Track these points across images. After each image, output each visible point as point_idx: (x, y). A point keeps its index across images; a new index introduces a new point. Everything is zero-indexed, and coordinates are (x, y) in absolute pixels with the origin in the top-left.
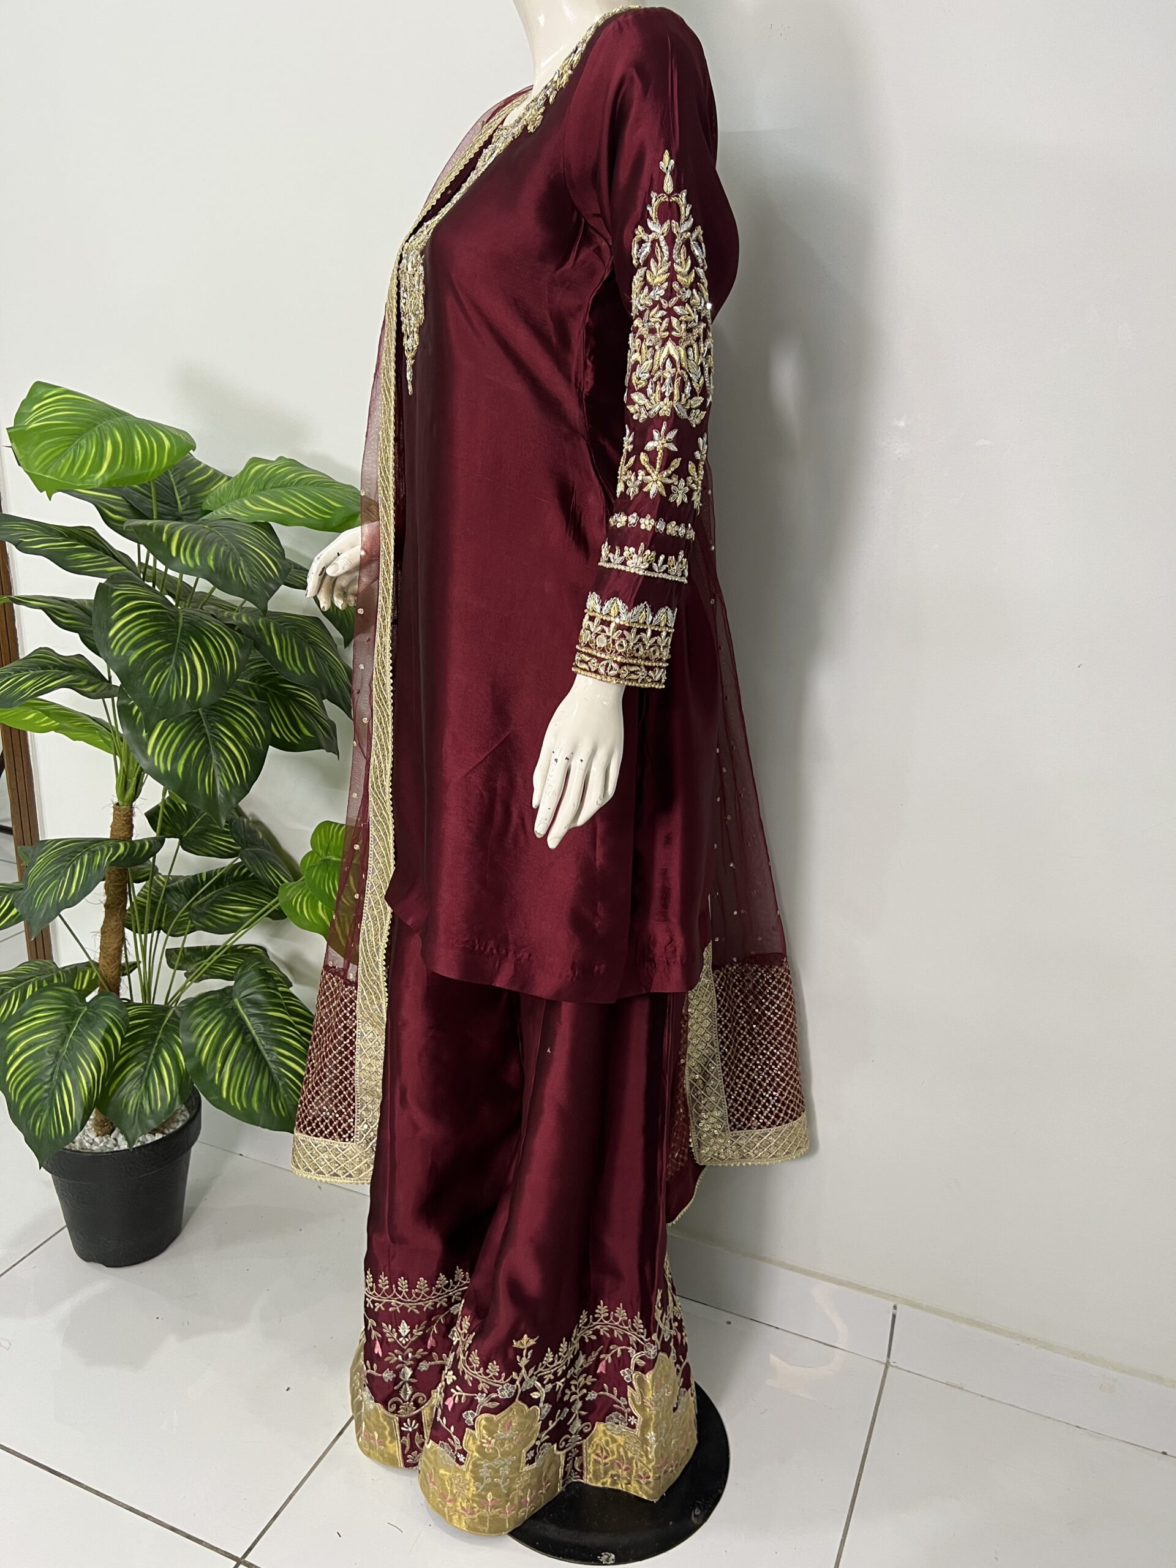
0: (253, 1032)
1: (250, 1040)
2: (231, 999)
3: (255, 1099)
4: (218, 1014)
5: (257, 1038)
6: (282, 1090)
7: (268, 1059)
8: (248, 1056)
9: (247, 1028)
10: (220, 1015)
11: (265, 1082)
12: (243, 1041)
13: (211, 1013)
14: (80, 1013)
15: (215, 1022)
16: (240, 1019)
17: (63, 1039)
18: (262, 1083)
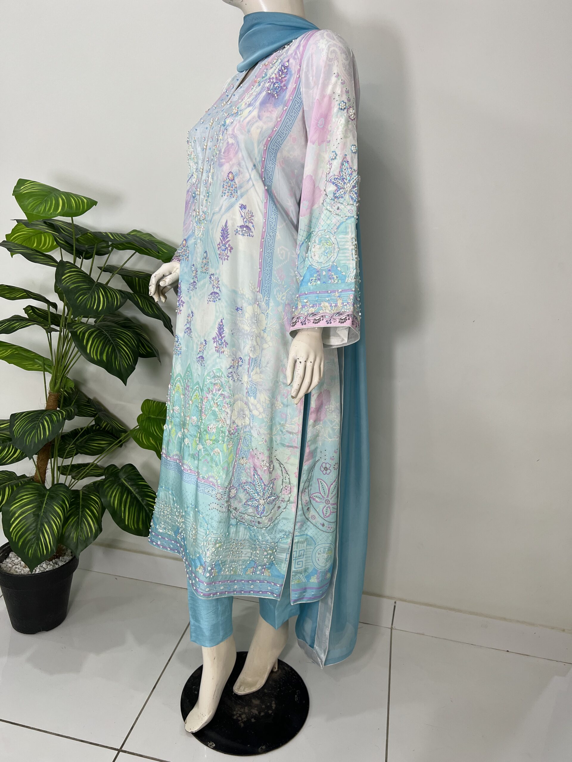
0: (134, 493)
1: (134, 496)
2: (120, 479)
3: (140, 523)
4: (117, 486)
5: (136, 495)
7: (143, 504)
8: (135, 503)
9: (131, 491)
10: (118, 487)
11: (144, 514)
12: (131, 496)
13: (113, 486)
14: (46, 495)
15: (116, 490)
16: (127, 488)
17: (39, 507)
18: (142, 515)
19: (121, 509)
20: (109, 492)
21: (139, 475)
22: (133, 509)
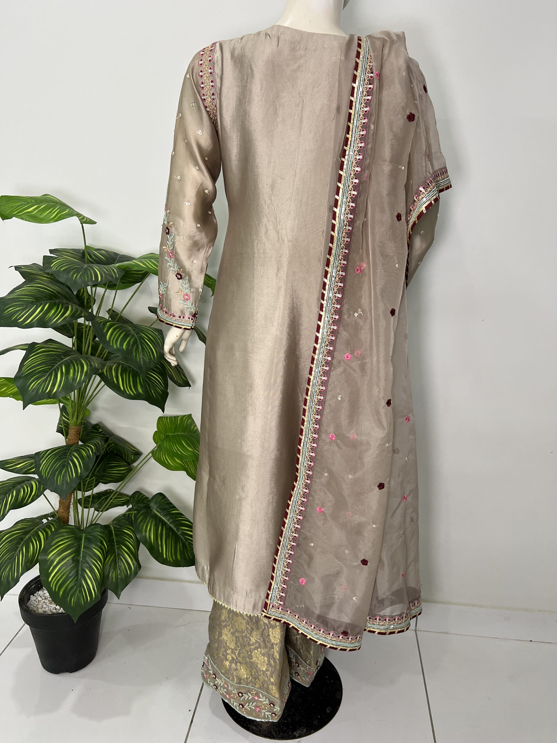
0: (168, 523)
1: (169, 527)
2: (151, 510)
3: (178, 554)
5: (171, 525)
6: (188, 547)
8: (171, 534)
9: (165, 522)
10: (151, 519)
11: (181, 544)
12: (166, 527)
14: (82, 538)
15: (150, 522)
16: (160, 519)
18: (179, 546)
19: (158, 543)
20: (143, 526)
21: (171, 503)
22: (169, 541)
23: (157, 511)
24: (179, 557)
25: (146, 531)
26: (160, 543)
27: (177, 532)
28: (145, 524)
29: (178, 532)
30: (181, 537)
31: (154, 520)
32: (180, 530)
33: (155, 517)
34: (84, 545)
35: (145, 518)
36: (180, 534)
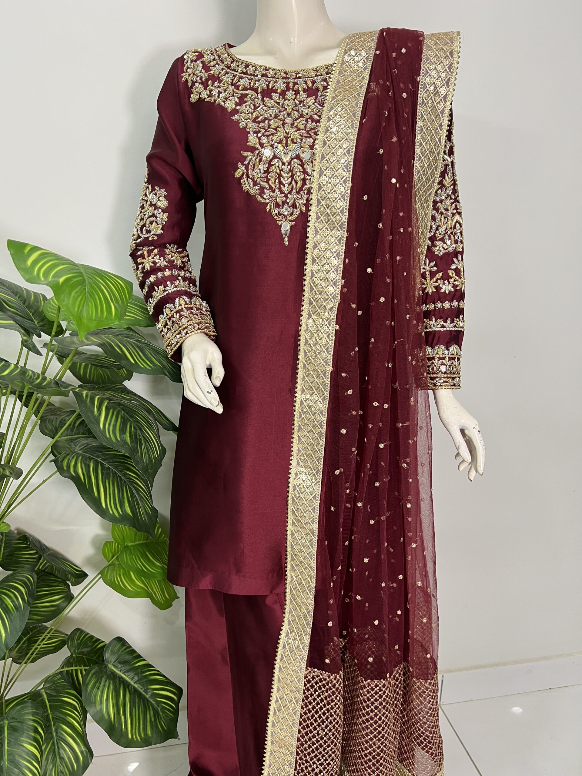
0: (132, 683)
1: (133, 690)
2: (106, 666)
3: (149, 728)
4: (106, 681)
5: (136, 686)
6: (161, 713)
7: (147, 696)
8: (137, 700)
9: (127, 682)
10: (108, 681)
11: (152, 713)
12: (129, 692)
13: (100, 683)
15: (106, 688)
16: (120, 678)
18: (150, 715)
19: (120, 718)
20: (96, 695)
21: (134, 651)
22: (136, 712)
23: (114, 666)
24: (149, 732)
25: (101, 703)
26: (123, 717)
27: (145, 695)
28: (100, 691)
29: (147, 694)
30: (151, 700)
31: (111, 682)
32: (149, 691)
33: (113, 676)
34: (8, 740)
35: (98, 681)
36: (149, 697)
